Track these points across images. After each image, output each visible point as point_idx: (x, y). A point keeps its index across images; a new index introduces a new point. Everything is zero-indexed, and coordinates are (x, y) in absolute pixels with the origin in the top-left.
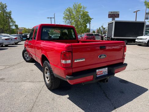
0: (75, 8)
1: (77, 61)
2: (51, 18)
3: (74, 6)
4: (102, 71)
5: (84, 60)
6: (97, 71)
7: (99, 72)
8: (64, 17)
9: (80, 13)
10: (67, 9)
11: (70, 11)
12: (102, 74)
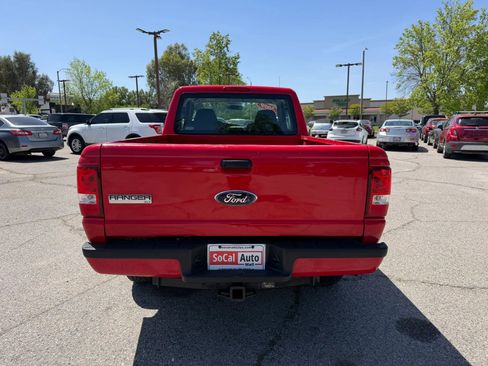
0: (445, 22)
1: (120, 201)
2: (349, 65)
3: (441, 15)
4: (236, 253)
5: (148, 201)
6: (212, 248)
7: (220, 253)
8: (396, 58)
9: (466, 39)
10: (411, 29)
11: (422, 36)
12: (236, 263)
